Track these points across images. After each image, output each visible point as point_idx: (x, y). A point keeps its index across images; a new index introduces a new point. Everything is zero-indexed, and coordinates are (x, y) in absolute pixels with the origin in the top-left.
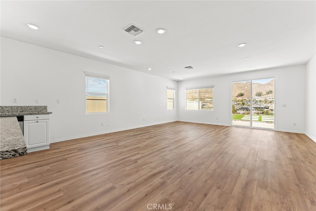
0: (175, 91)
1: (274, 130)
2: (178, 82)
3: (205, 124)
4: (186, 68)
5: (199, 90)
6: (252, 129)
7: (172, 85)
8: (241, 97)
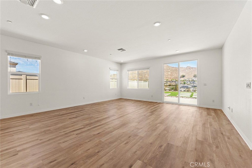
0: (118, 72)
1: (197, 106)
2: (121, 64)
3: (142, 101)
4: (119, 50)
5: (138, 72)
6: (179, 105)
7: (115, 67)
8: (183, 78)
